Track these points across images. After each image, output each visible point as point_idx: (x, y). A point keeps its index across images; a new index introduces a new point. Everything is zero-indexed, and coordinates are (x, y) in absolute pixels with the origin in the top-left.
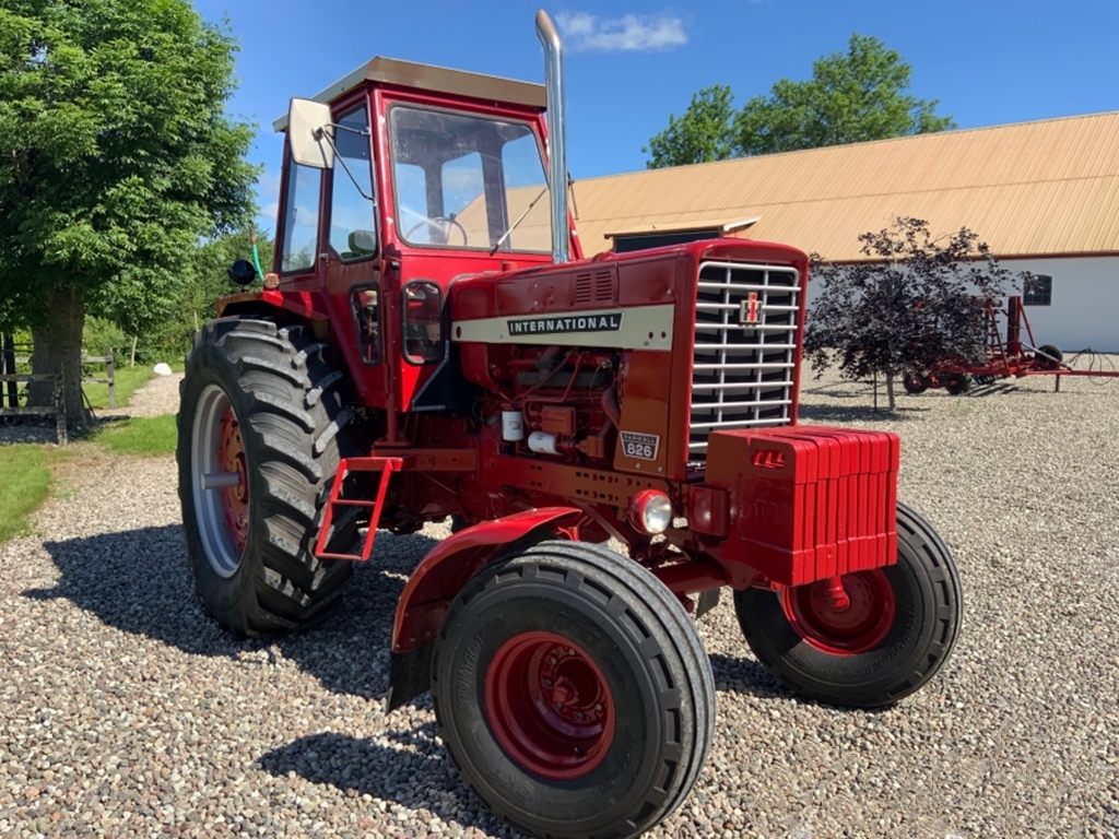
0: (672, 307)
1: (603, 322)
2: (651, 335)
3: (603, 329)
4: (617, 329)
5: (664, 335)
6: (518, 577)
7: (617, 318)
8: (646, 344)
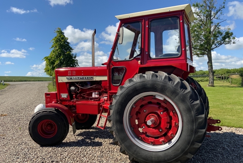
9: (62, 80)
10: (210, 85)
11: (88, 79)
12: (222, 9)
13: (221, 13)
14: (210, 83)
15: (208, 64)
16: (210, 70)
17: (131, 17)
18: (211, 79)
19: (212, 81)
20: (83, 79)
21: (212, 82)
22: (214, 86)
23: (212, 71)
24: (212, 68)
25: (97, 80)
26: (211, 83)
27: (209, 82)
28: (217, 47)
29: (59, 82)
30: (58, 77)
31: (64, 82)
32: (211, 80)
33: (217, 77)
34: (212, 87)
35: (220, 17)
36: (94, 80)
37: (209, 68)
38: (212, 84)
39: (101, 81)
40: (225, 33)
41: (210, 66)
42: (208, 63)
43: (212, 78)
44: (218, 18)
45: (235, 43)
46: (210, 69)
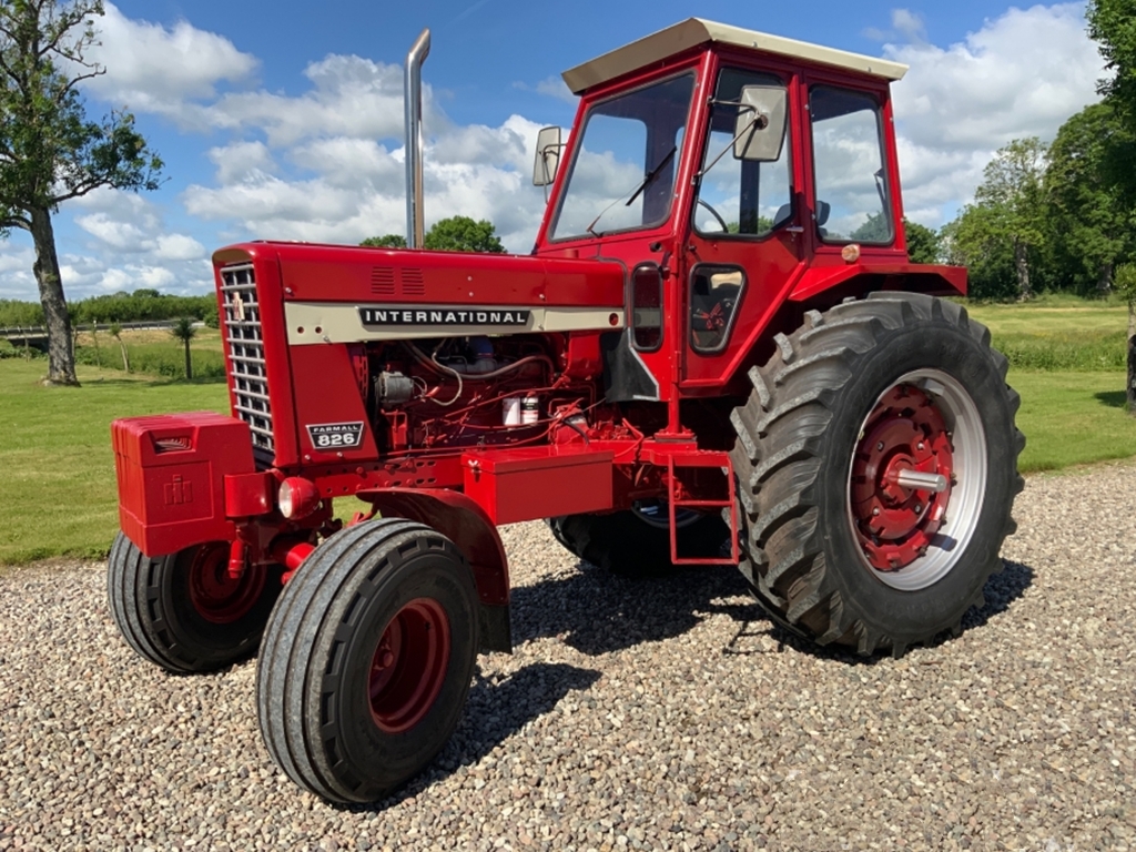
9: (318, 330)
10: (57, 378)
11: (501, 323)
12: (88, 17)
13: (87, 34)
14: (57, 370)
15: (37, 275)
16: (50, 305)
17: (761, 46)
18: (60, 347)
19: (67, 359)
20: (476, 322)
21: (65, 363)
22: (77, 384)
23: (61, 308)
24: (60, 294)
25: (548, 328)
26: (59, 367)
27: (52, 361)
28: (74, 193)
29: (294, 339)
30: (287, 305)
31: (334, 340)
32: (58, 355)
33: (12, 341)
34: (72, 389)
35: (82, 51)
36: (535, 329)
37: (47, 293)
38: (65, 371)
39: (565, 335)
40: (115, 133)
41: (51, 283)
42: (38, 268)
43: (64, 345)
44: (71, 53)
45: (156, 187)
46: (51, 301)
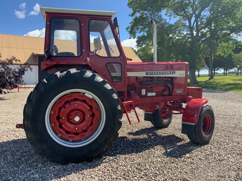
0: (185, 71)
1: (172, 73)
2: (181, 75)
3: (172, 74)
4: (174, 74)
5: (183, 75)
6: (205, 108)
7: (175, 72)
8: (180, 76)
